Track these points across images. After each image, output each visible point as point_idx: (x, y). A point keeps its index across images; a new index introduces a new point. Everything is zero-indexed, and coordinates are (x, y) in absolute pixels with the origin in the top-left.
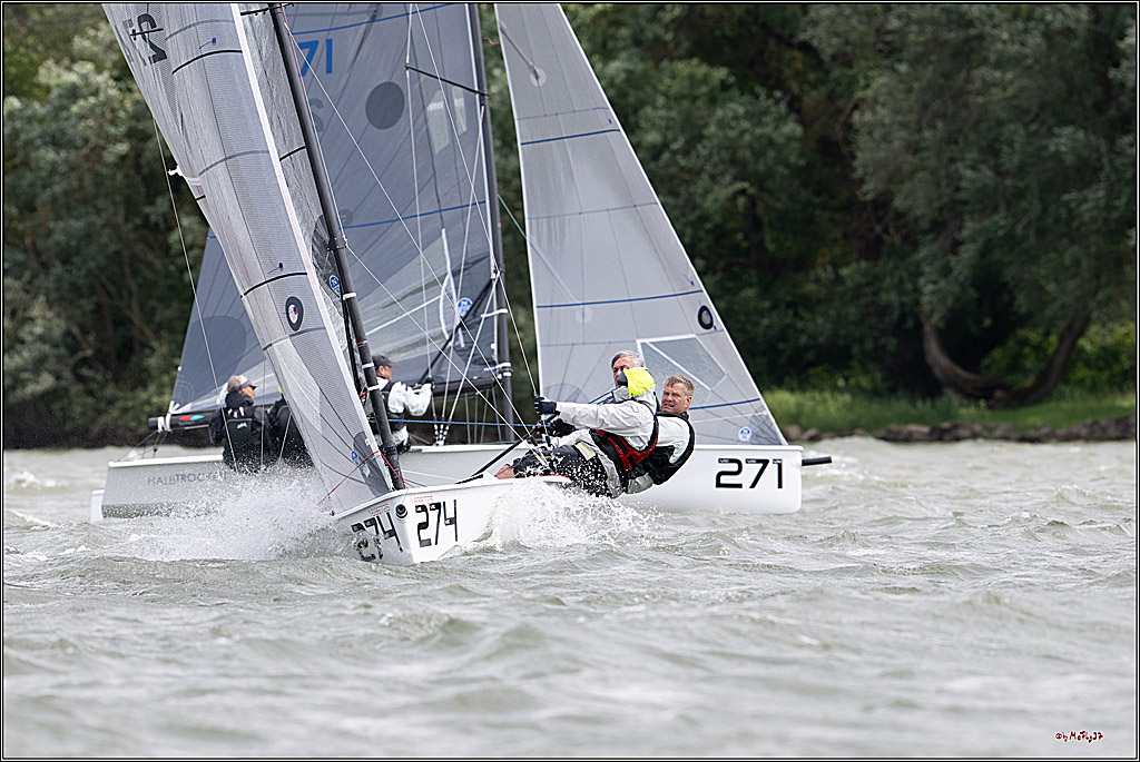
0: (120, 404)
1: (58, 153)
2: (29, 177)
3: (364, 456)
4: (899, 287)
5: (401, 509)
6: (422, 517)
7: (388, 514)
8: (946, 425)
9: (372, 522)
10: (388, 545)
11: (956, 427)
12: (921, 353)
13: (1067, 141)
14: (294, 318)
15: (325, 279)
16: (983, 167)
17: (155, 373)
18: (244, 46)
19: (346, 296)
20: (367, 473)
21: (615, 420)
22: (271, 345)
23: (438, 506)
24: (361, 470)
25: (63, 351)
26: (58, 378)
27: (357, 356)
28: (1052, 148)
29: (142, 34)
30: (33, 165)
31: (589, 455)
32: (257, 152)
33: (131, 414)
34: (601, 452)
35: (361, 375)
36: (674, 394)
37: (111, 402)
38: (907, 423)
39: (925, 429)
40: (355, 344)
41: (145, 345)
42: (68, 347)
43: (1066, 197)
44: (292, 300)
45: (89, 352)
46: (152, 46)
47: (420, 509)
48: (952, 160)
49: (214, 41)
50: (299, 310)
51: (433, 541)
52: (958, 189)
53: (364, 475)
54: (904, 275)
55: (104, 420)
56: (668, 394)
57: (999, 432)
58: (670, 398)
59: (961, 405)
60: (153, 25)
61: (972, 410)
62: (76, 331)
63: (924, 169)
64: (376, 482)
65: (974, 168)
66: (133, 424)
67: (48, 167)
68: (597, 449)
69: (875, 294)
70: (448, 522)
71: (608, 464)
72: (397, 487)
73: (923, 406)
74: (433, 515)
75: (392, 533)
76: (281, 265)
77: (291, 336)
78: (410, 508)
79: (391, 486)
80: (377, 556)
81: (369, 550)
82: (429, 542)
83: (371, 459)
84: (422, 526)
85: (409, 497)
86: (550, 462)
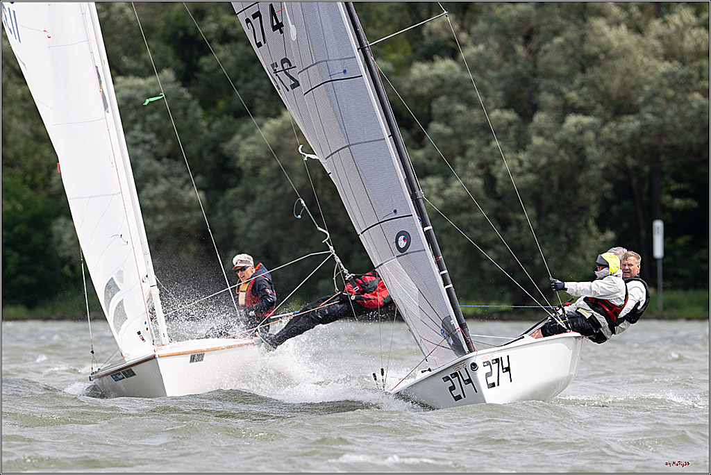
3: (449, 332)
5: (474, 366)
6: (488, 369)
7: (466, 369)
9: (456, 375)
10: (468, 388)
14: (403, 245)
19: (426, 229)
20: (452, 342)
21: (602, 290)
22: (382, 264)
23: (497, 360)
24: (448, 341)
29: (285, 70)
31: (588, 315)
32: (378, 140)
34: (595, 313)
36: (629, 265)
44: (402, 233)
46: (292, 78)
47: (486, 364)
50: (408, 239)
51: (496, 384)
53: (449, 344)
56: (625, 265)
58: (627, 267)
60: (290, 65)
64: (458, 348)
68: (593, 312)
70: (505, 370)
72: (471, 351)
74: (495, 366)
75: (469, 381)
77: (397, 257)
78: (480, 364)
79: (466, 350)
80: (462, 396)
81: (457, 392)
82: (493, 385)
83: (454, 333)
84: (488, 375)
85: (478, 357)
86: (566, 323)
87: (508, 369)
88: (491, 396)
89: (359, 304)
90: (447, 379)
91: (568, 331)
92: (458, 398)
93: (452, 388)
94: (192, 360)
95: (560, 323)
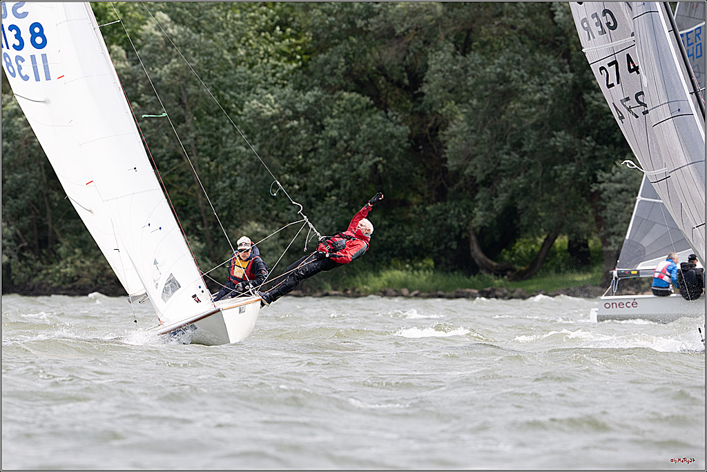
0: (44, 272)
4: (458, 216)
8: (488, 289)
11: (494, 290)
12: (468, 251)
13: (561, 139)
16: (513, 153)
17: (62, 256)
25: (13, 243)
26: (10, 258)
28: (552, 143)
33: (50, 276)
37: (40, 270)
38: (466, 288)
39: (476, 291)
41: (57, 242)
42: (16, 241)
43: (556, 167)
45: (26, 244)
48: (498, 150)
52: (499, 164)
54: (461, 210)
55: (35, 280)
57: (515, 294)
59: (495, 279)
61: (501, 281)
62: (18, 232)
63: (481, 154)
65: (508, 154)
66: (50, 282)
69: (445, 220)
73: (474, 279)
89: (332, 260)
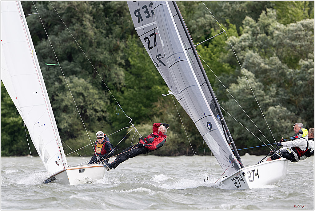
1: (303, 82)
2: (296, 88)
3: (232, 161)
5: (244, 173)
6: (249, 175)
7: (240, 175)
9: (237, 178)
10: (242, 182)
14: (210, 127)
15: (216, 116)
18: (187, 58)
19: (222, 119)
20: (234, 165)
22: (204, 135)
23: (253, 171)
24: (232, 164)
27: (227, 135)
30: (297, 85)
31: (290, 152)
32: (195, 85)
34: (293, 152)
35: (228, 139)
40: (226, 132)
44: (208, 123)
47: (248, 172)
49: (179, 58)
50: (211, 125)
51: (253, 180)
53: (233, 166)
64: (236, 167)
67: (300, 85)
68: (292, 151)
70: (256, 175)
71: (295, 154)
72: (242, 168)
74: (252, 173)
75: (242, 180)
76: (204, 114)
77: (209, 132)
78: (246, 173)
79: (240, 167)
80: (240, 186)
81: (238, 185)
82: (252, 181)
83: (234, 161)
84: (250, 177)
85: (245, 170)
86: (280, 155)
87: (257, 174)
88: (251, 185)
89: (146, 148)
90: (233, 179)
91: (281, 157)
92: (238, 187)
93: (236, 183)
94: (80, 172)
95: (278, 154)
